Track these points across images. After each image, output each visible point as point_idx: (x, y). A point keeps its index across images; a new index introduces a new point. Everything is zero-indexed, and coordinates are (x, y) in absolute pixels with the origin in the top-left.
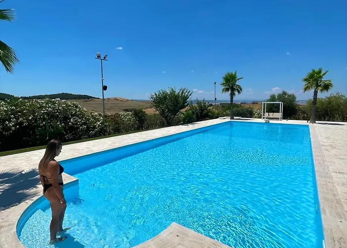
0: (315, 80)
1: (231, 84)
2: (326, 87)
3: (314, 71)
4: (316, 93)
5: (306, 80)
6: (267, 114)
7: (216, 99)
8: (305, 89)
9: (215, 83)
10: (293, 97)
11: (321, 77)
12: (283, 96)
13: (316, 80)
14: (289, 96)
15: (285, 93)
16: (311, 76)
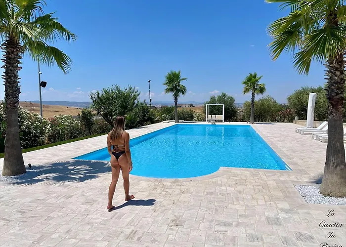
0: (252, 83)
1: (174, 84)
2: (262, 90)
3: (251, 75)
4: (253, 96)
5: (245, 83)
6: (209, 117)
7: (151, 100)
8: (245, 92)
9: (149, 81)
10: (232, 99)
11: (257, 81)
12: (222, 98)
13: (254, 84)
14: (228, 98)
15: (224, 95)
16: (249, 80)
